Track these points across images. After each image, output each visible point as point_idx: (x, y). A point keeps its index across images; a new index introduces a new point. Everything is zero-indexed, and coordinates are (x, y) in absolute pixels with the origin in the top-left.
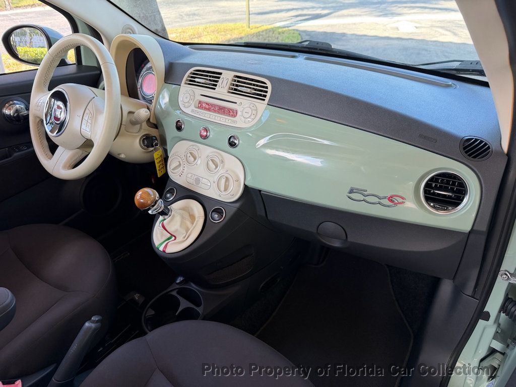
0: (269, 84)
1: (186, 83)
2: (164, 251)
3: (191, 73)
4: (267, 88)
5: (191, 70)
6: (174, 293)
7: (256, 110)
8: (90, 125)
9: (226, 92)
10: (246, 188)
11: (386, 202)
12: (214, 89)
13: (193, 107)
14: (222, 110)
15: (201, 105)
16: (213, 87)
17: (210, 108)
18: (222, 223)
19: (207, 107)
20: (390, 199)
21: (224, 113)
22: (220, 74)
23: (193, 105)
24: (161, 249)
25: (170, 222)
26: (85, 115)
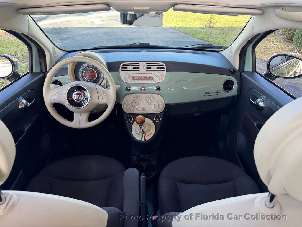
0: (163, 64)
1: (122, 71)
2: (145, 140)
3: (123, 66)
4: (163, 66)
5: (122, 64)
6: (137, 163)
7: (163, 75)
8: (104, 97)
9: (145, 70)
10: (165, 105)
11: (215, 94)
12: (139, 70)
13: (131, 80)
14: (145, 78)
15: (134, 78)
16: (138, 69)
17: (139, 78)
18: (161, 122)
19: (137, 78)
20: (217, 92)
21: (147, 79)
22: (139, 64)
23: (131, 78)
24: (143, 140)
25: (144, 128)
26: (99, 94)
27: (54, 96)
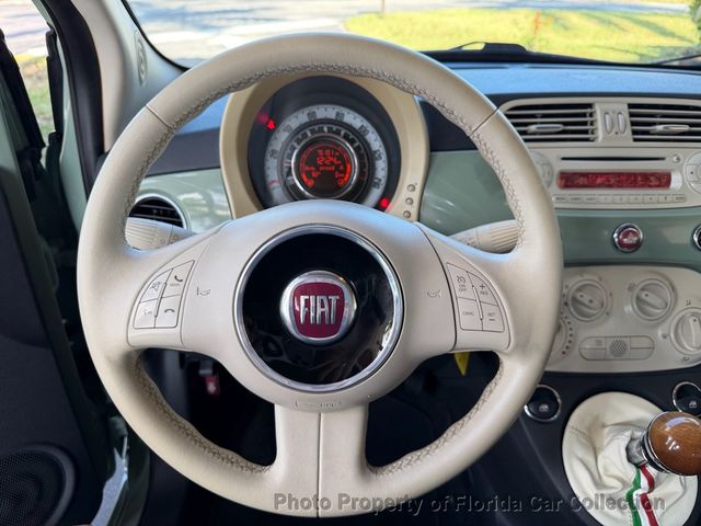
8: (494, 309)
13: (555, 189)
15: (567, 181)
16: (587, 135)
21: (634, 185)
23: (554, 182)
26: (456, 285)
27: (152, 307)
